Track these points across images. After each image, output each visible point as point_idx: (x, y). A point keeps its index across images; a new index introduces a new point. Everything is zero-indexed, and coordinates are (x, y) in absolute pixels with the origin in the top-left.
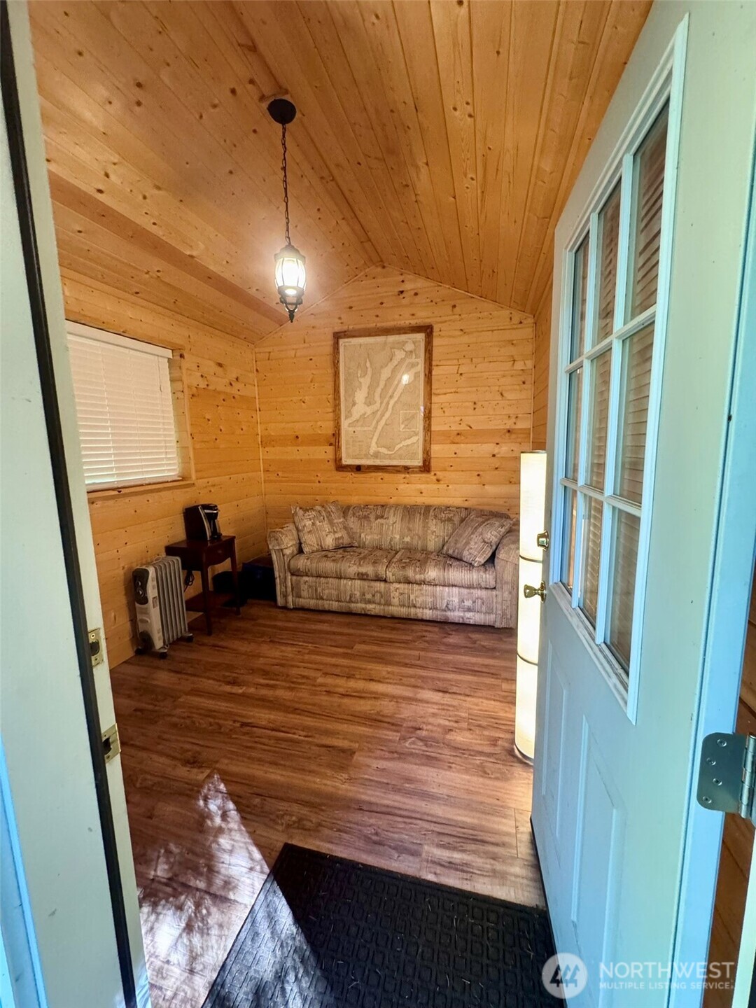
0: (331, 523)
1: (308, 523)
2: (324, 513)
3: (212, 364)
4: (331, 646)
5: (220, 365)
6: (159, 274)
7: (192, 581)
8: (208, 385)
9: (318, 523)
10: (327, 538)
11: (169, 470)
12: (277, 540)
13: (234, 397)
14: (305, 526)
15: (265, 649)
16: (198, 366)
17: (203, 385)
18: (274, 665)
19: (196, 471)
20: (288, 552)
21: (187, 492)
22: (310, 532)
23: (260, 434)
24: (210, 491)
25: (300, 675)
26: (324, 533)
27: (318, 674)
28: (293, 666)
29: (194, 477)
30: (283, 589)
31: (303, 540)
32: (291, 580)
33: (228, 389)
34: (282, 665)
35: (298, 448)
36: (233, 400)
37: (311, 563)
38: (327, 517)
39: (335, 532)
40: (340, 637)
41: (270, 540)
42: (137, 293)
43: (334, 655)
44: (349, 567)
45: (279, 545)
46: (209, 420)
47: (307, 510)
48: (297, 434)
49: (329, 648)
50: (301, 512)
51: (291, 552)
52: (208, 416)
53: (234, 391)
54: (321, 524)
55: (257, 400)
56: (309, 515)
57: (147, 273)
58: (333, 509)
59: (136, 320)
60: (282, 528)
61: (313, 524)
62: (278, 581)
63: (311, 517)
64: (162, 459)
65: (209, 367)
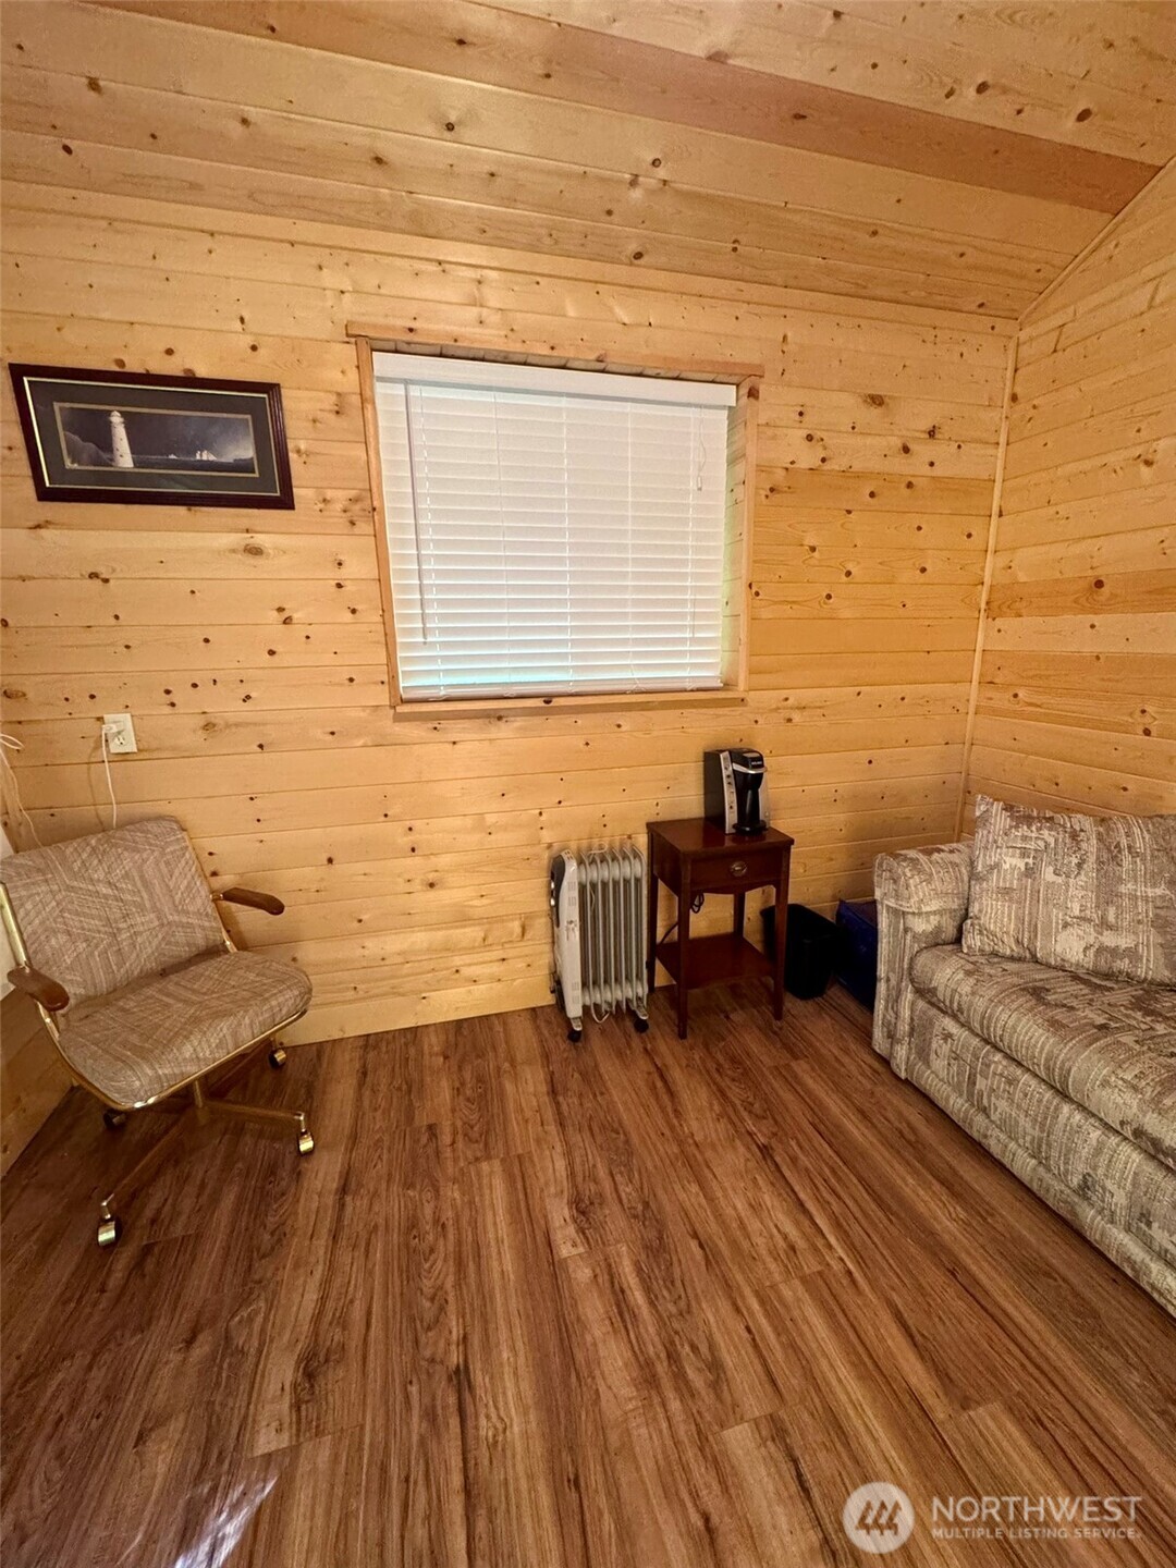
0: (1107, 893)
1: (1013, 862)
2: (1091, 846)
3: (848, 400)
4: (898, 1317)
5: (876, 400)
6: (661, 173)
7: (699, 906)
8: (823, 460)
9: (1048, 874)
10: (1063, 936)
11: (695, 666)
12: (895, 882)
13: (910, 485)
14: (997, 866)
15: (731, 1163)
16: (801, 414)
17: (807, 458)
18: (695, 1235)
19: (751, 672)
20: (921, 926)
21: (718, 716)
22: (1006, 892)
23: (987, 580)
24: (789, 720)
25: (712, 1347)
26: (1057, 915)
27: (755, 1403)
28: (728, 1287)
29: (742, 686)
30: (891, 1016)
31: (974, 909)
32: (913, 1004)
33: (899, 465)
34: (711, 1259)
35: (1096, 619)
36: (907, 492)
37: (973, 993)
38: (1100, 862)
39: (1104, 925)
40: (960, 1306)
41: (880, 876)
42: (638, 256)
43: (873, 1369)
44: (1105, 1083)
45: (897, 896)
46: (813, 549)
47: (1028, 820)
48: (1101, 573)
49: (886, 1317)
50: (1000, 820)
51: (930, 928)
52: (810, 540)
53: (916, 467)
54: (1060, 880)
55: (998, 485)
56: (1025, 838)
57: (634, 183)
58: (1142, 840)
59: (639, 325)
60: (929, 853)
61: (1029, 872)
62: (881, 988)
63: (1031, 845)
64: (682, 641)
65: (839, 408)
